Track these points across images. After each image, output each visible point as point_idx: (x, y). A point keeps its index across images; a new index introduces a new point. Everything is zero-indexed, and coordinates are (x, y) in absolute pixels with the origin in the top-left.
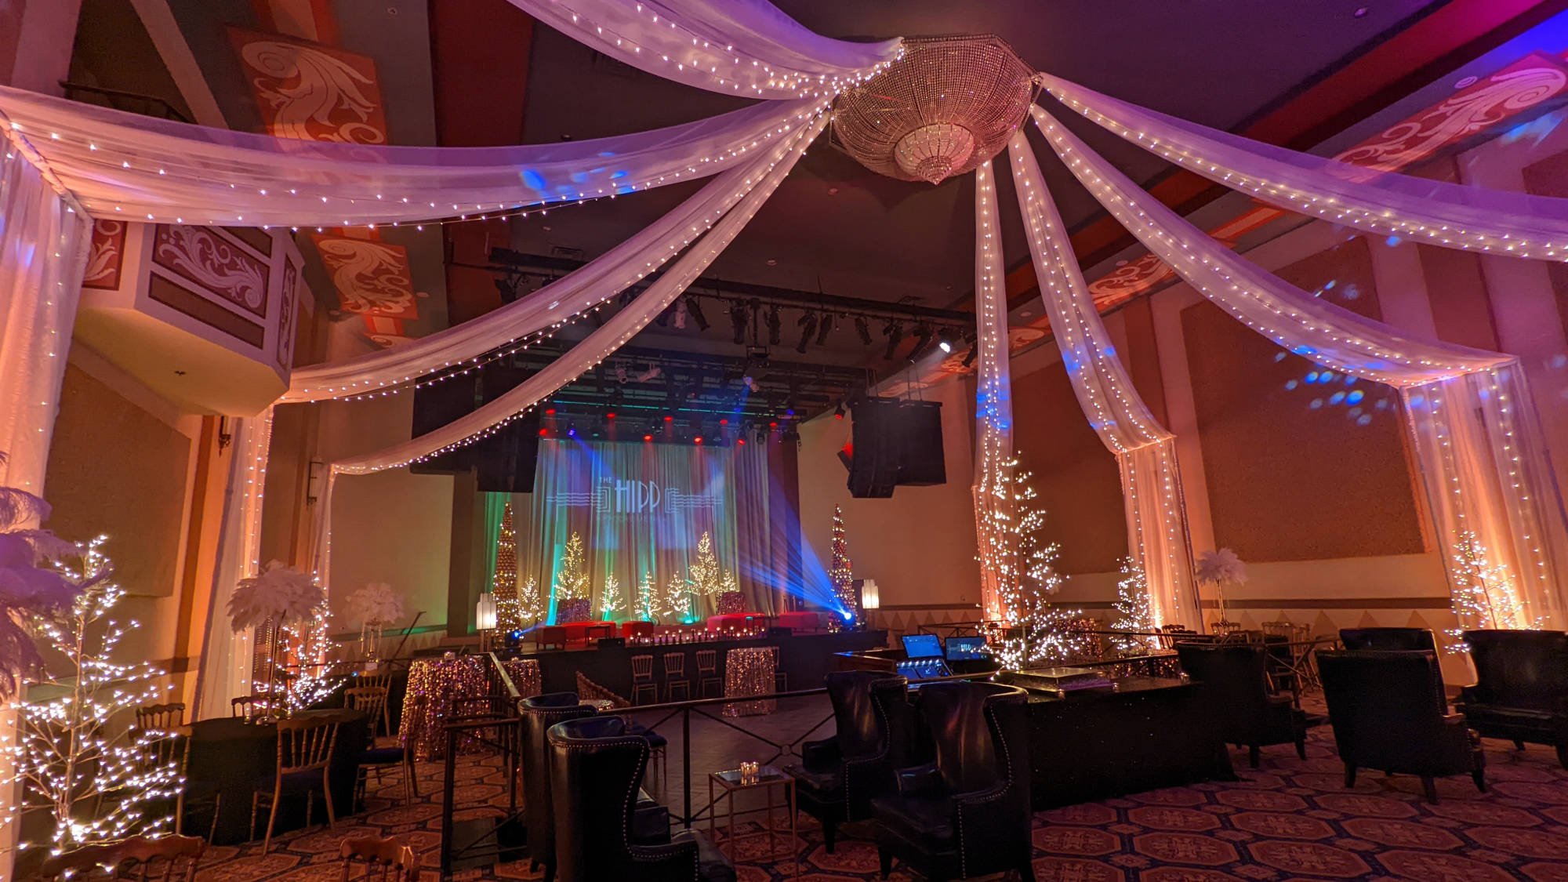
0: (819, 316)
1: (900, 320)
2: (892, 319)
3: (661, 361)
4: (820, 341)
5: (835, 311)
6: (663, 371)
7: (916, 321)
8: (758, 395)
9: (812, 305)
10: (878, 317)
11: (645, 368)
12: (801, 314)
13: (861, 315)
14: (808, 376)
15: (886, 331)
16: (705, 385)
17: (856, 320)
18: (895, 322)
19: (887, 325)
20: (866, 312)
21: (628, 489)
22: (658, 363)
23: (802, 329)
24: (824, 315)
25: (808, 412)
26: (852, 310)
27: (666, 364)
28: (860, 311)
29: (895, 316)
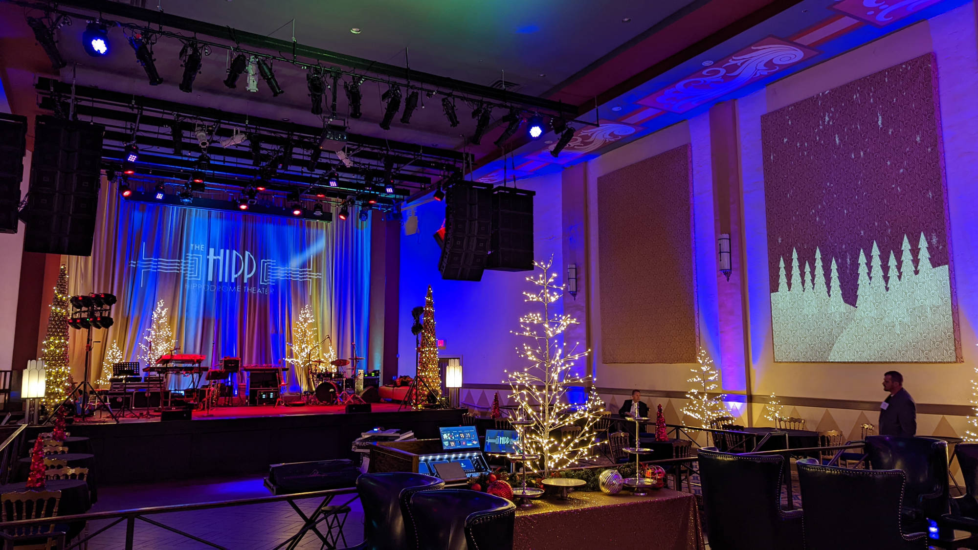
0: (404, 93)
1: (489, 103)
2: (482, 102)
3: (246, 127)
4: (405, 119)
5: (422, 89)
6: (248, 139)
7: (506, 107)
8: (351, 170)
9: (398, 80)
10: (467, 99)
11: (229, 134)
12: (385, 89)
13: (449, 95)
14: (405, 156)
15: (474, 114)
16: (294, 156)
17: (443, 100)
18: (485, 105)
19: (476, 108)
20: (455, 93)
21: (221, 258)
22: (244, 129)
23: (385, 104)
24: (410, 91)
25: (411, 194)
26: (441, 89)
27: (253, 131)
28: (448, 91)
29: (485, 99)
